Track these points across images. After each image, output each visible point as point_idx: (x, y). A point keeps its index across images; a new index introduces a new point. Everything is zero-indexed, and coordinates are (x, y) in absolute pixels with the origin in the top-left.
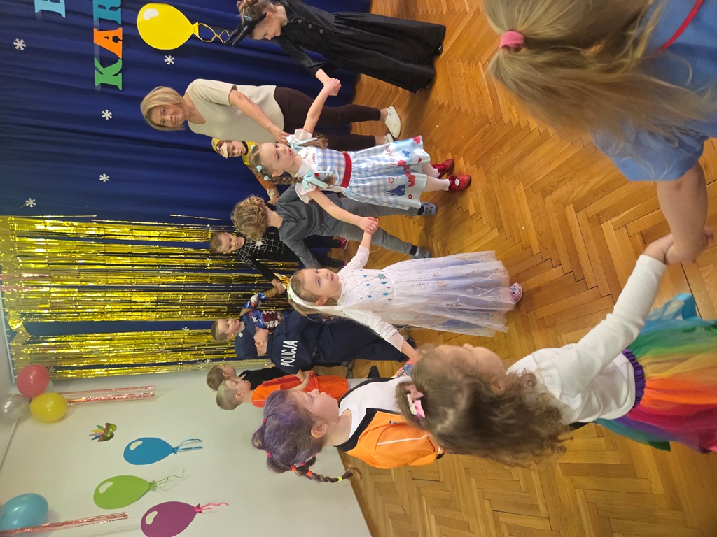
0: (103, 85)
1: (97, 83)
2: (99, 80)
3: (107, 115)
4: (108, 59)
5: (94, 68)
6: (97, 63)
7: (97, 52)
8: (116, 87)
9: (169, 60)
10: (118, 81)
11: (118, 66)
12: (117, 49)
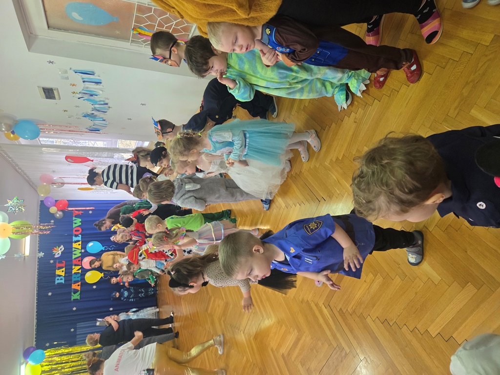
0: (74, 300)
1: (72, 300)
2: (73, 298)
3: (74, 309)
4: (76, 291)
5: (71, 295)
6: (72, 294)
7: (73, 290)
8: (78, 299)
9: (95, 287)
10: (78, 298)
11: (79, 292)
12: (79, 288)
